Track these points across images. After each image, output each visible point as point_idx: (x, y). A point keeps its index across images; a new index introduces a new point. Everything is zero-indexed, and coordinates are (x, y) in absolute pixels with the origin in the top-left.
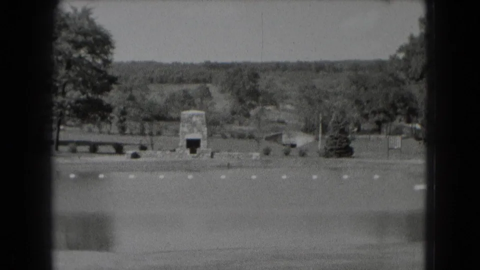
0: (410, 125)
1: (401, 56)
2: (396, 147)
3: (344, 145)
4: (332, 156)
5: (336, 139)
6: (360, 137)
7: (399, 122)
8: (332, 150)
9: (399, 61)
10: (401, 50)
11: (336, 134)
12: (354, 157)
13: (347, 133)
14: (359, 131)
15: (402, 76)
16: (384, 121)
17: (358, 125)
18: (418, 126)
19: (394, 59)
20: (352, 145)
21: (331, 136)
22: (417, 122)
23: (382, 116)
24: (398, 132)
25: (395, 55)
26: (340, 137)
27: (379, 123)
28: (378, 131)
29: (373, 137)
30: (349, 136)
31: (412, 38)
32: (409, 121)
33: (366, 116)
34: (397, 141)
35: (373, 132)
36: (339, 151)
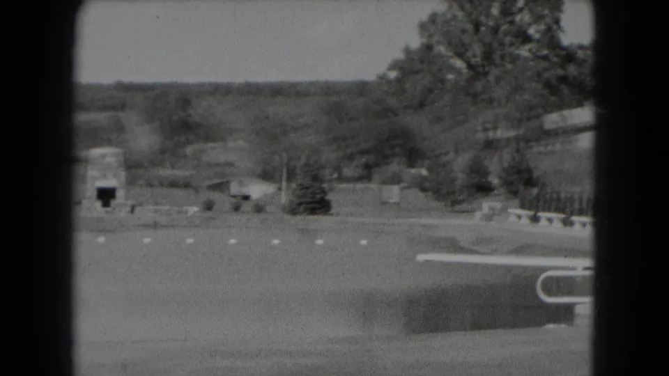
0: (413, 171)
1: (393, 75)
2: (392, 201)
3: (318, 196)
4: (300, 213)
5: (307, 188)
6: (344, 186)
7: (394, 167)
8: (300, 204)
9: (389, 82)
10: (393, 66)
11: (307, 182)
12: (332, 214)
13: (322, 181)
14: (341, 179)
15: (392, 102)
16: (378, 165)
17: (338, 169)
18: (424, 172)
19: (382, 77)
20: (330, 197)
21: (300, 185)
22: (422, 166)
23: (371, 158)
24: (395, 180)
25: (384, 74)
26: (312, 186)
27: (368, 167)
28: (366, 177)
29: (359, 186)
30: (325, 186)
31: (407, 51)
32: (411, 165)
33: (350, 157)
34: (393, 193)
35: (360, 179)
36: (310, 206)
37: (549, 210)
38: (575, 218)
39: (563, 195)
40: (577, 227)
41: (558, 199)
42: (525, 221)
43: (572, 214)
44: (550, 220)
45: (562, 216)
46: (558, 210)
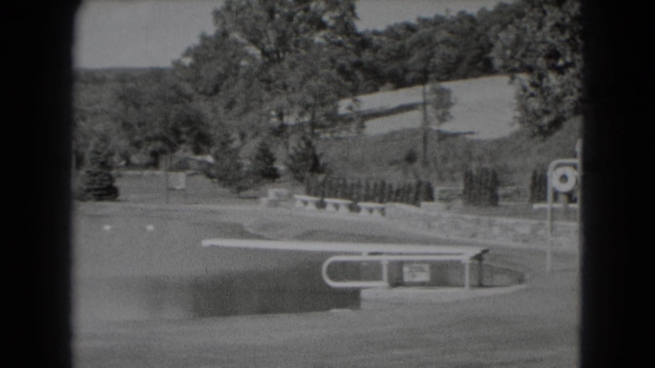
0: (199, 158)
1: (188, 61)
2: (178, 187)
3: (106, 184)
4: (89, 199)
5: (95, 175)
6: (130, 173)
7: (184, 152)
8: (89, 190)
9: (185, 68)
10: (187, 53)
11: (95, 168)
12: (119, 201)
13: (110, 168)
14: (129, 165)
15: (188, 88)
16: (163, 152)
17: (126, 157)
18: (210, 159)
19: (177, 64)
20: (118, 183)
21: (88, 172)
22: (209, 153)
23: (159, 144)
24: (182, 166)
25: (179, 61)
26: (100, 173)
27: (155, 155)
28: (154, 164)
29: (147, 173)
30: (114, 172)
31: (204, 38)
32: (198, 151)
33: (137, 145)
34: (180, 180)
35: (147, 166)
36: (99, 192)
37: (336, 196)
38: (361, 204)
39: (349, 182)
40: (364, 213)
41: (345, 185)
42: (311, 207)
43: (358, 200)
44: (337, 206)
45: (349, 202)
46: (345, 196)
